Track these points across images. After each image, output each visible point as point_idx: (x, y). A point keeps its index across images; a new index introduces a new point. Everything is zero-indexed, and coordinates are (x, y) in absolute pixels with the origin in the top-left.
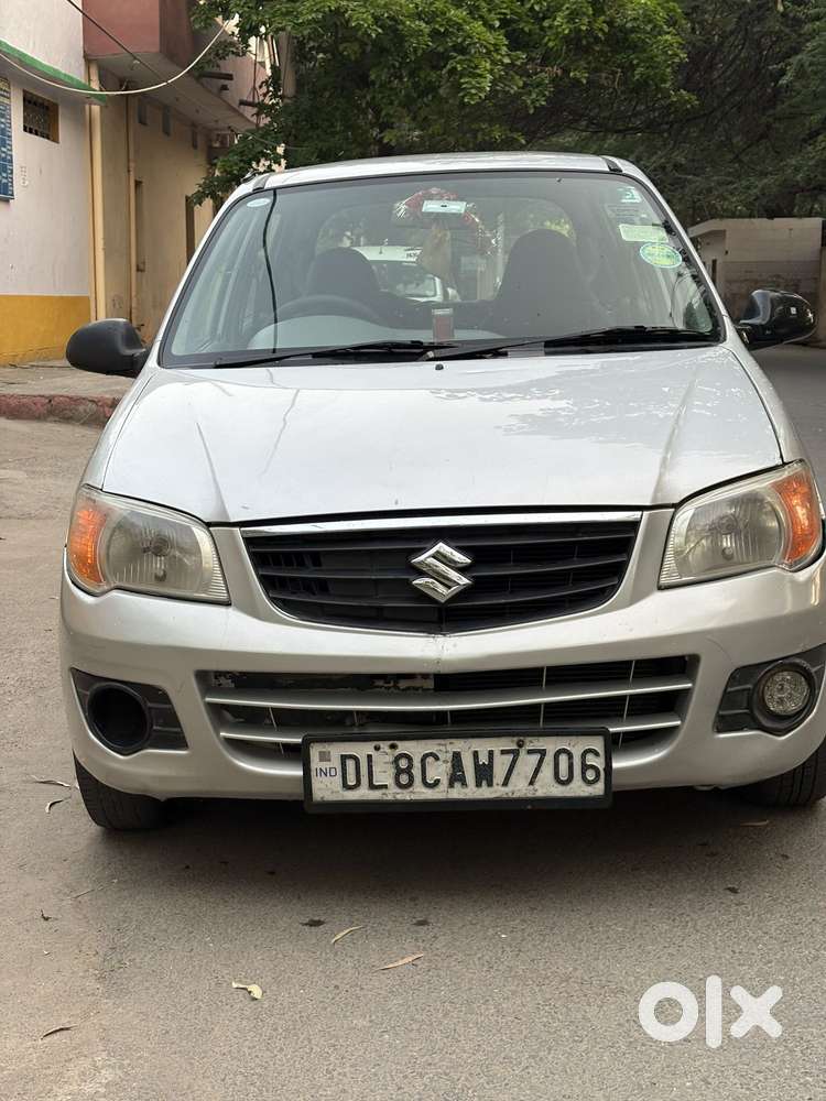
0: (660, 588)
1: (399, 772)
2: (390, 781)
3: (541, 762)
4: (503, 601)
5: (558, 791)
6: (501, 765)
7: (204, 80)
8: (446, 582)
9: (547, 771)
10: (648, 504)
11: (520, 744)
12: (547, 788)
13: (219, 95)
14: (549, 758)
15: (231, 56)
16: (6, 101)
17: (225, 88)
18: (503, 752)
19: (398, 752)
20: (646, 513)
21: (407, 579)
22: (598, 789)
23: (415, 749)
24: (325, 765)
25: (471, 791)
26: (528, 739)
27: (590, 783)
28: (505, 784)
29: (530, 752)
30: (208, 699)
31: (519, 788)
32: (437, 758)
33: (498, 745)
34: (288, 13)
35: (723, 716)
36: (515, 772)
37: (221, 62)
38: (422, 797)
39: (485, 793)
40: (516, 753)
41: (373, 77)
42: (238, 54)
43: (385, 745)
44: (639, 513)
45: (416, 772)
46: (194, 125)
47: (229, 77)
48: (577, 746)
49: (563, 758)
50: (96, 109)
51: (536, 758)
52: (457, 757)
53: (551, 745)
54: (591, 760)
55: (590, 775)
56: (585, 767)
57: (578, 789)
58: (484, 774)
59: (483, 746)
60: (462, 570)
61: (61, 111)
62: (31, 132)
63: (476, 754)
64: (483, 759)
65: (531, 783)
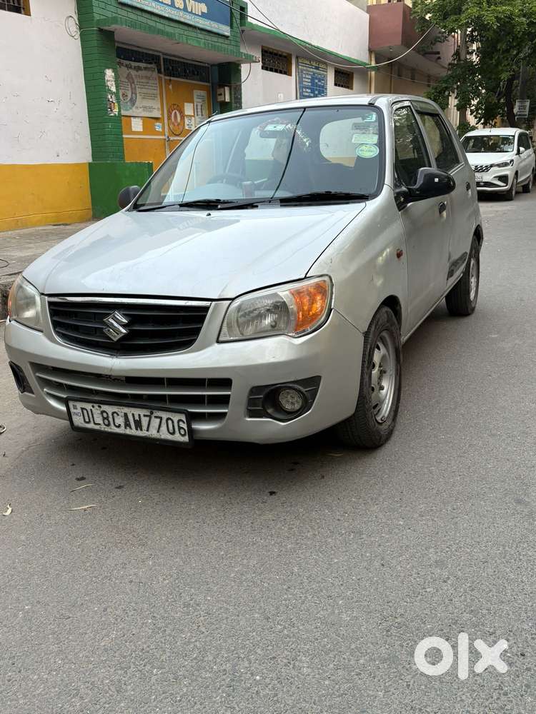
0: (218, 342)
1: (104, 419)
2: (101, 422)
3: (161, 422)
4: (142, 343)
5: (170, 437)
6: (145, 421)
7: (427, 55)
8: (118, 332)
9: (164, 428)
10: (216, 298)
11: (152, 413)
12: (164, 435)
13: (436, 62)
14: (164, 421)
15: (438, 43)
16: (325, 73)
17: (439, 58)
18: (145, 416)
19: (102, 410)
20: (214, 303)
21: (103, 328)
22: (186, 439)
23: (109, 409)
24: (75, 411)
25: (133, 431)
26: (154, 411)
27: (183, 435)
28: (148, 430)
29: (156, 417)
30: (37, 374)
31: (153, 433)
32: (118, 415)
33: (143, 412)
34: (456, 20)
35: (250, 410)
36: (151, 425)
37: (434, 47)
38: (115, 431)
39: (139, 433)
40: (150, 417)
41: (499, 47)
42: (440, 42)
43: (96, 406)
44: (210, 302)
45: (111, 419)
46: (429, 76)
47: (438, 53)
48: (176, 417)
49: (170, 422)
50: (373, 73)
51: (158, 420)
52: (126, 415)
53: (165, 415)
54: (182, 425)
55: (182, 432)
56: (180, 428)
57: (178, 437)
58: (138, 424)
59: (137, 412)
60: (124, 326)
61: (355, 76)
62: (339, 86)
63: (133, 415)
64: (137, 418)
65: (158, 432)
